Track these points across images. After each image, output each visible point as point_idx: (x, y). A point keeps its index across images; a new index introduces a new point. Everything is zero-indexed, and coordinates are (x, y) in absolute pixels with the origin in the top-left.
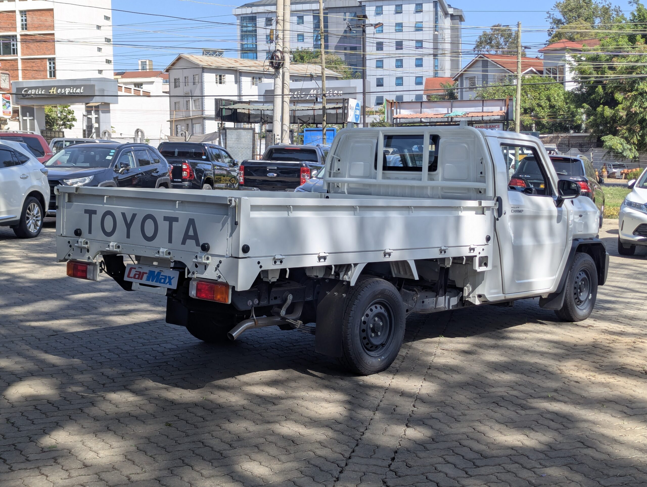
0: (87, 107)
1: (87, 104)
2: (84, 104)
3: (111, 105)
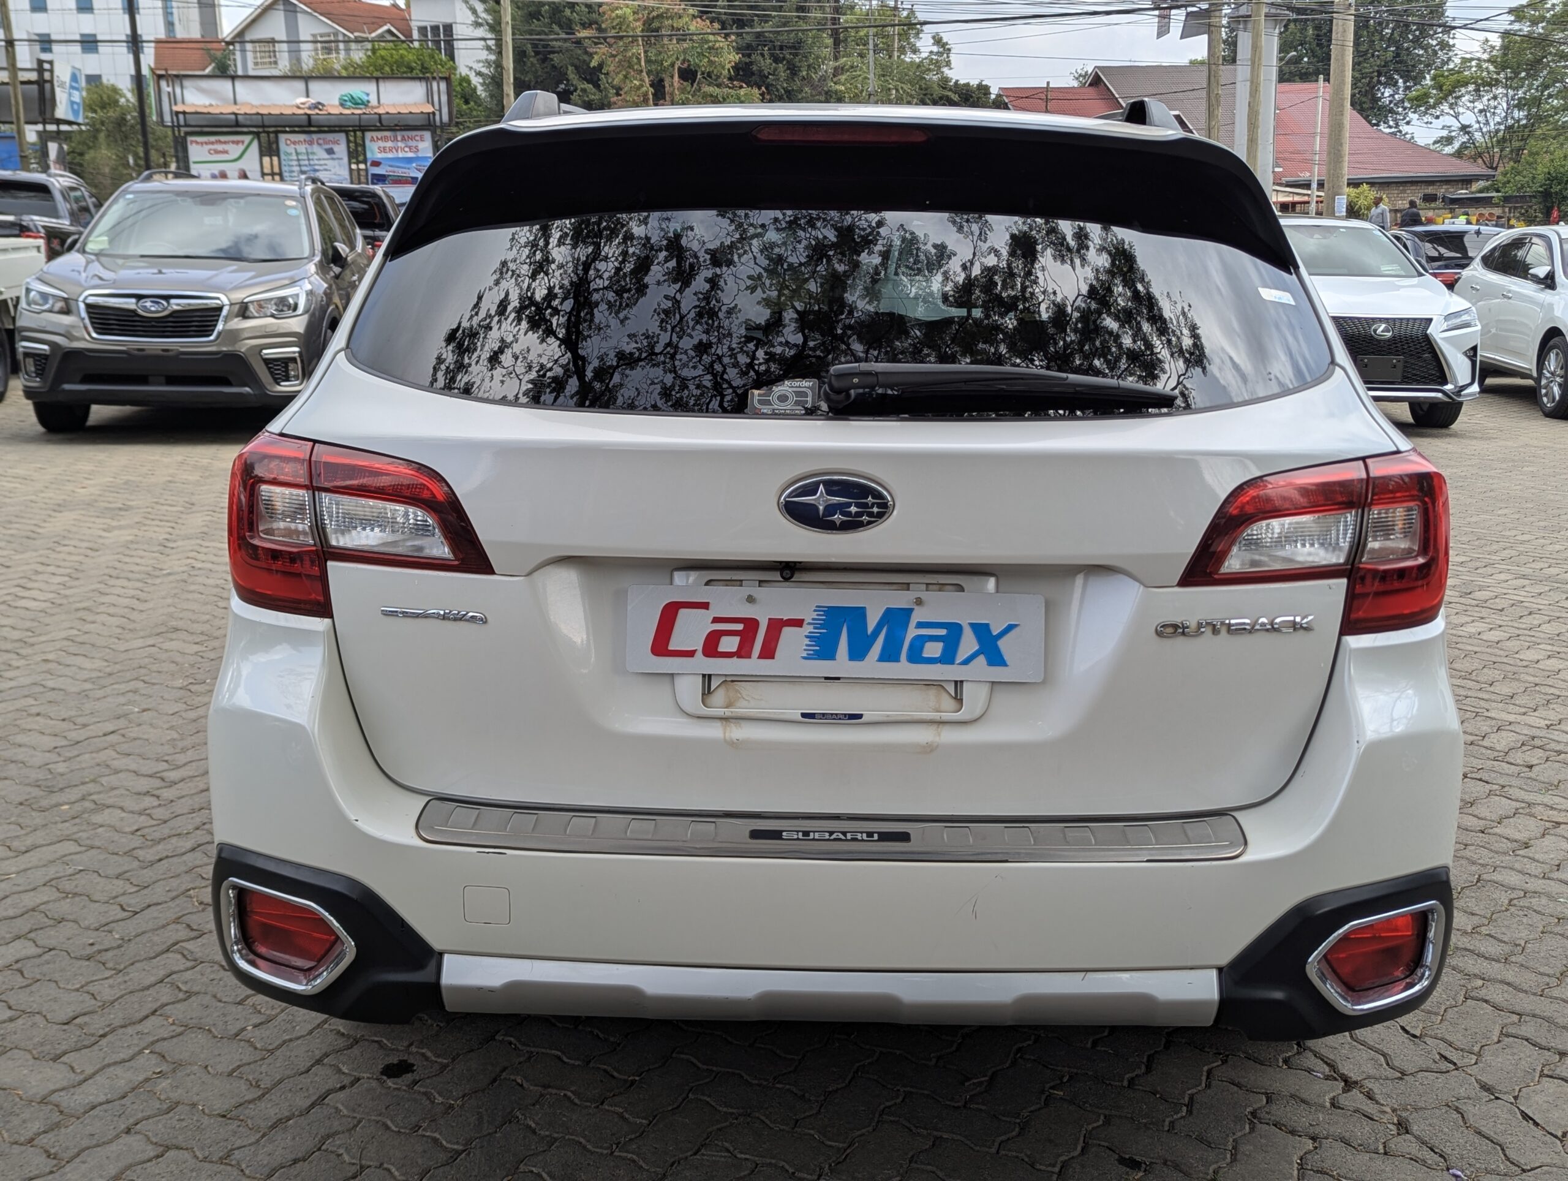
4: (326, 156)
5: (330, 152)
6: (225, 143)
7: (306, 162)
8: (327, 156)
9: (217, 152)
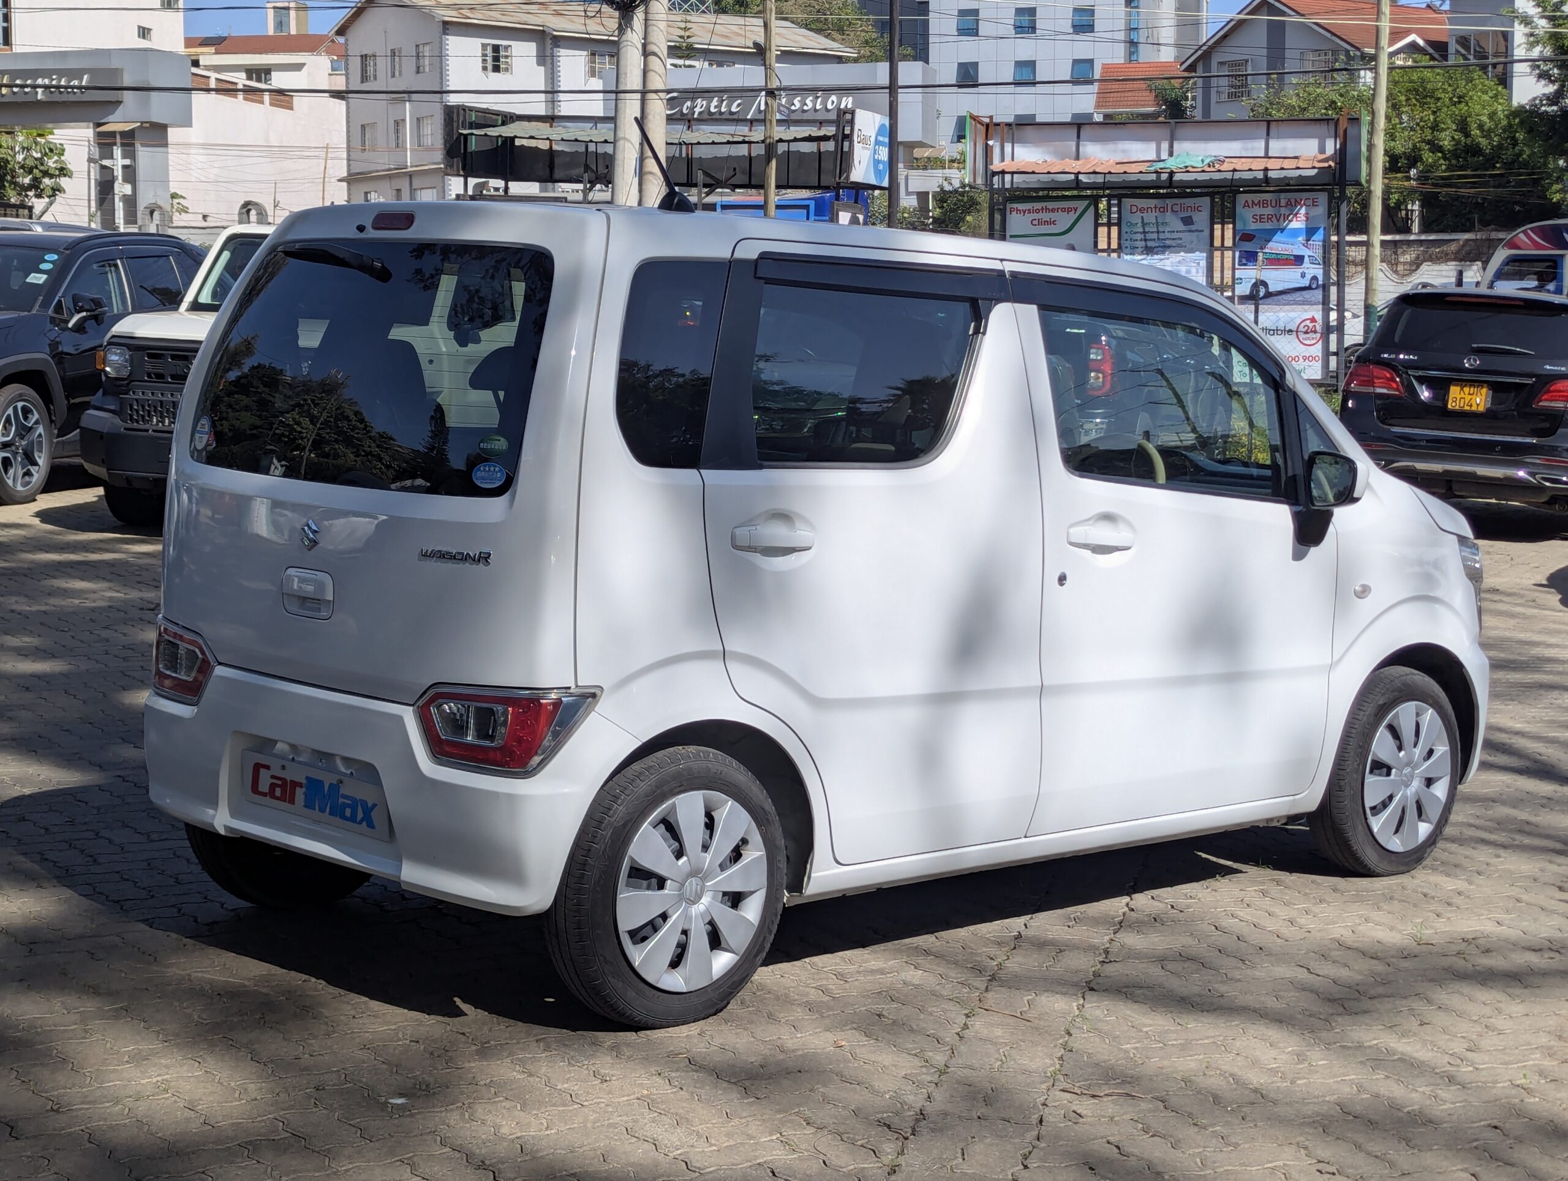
0: (100, 135)
1: (99, 125)
2: (91, 125)
3: (171, 131)
4: (1181, 227)
5: (1188, 221)
6: (1053, 210)
7: (1155, 236)
8: (1184, 228)
9: (1041, 222)
